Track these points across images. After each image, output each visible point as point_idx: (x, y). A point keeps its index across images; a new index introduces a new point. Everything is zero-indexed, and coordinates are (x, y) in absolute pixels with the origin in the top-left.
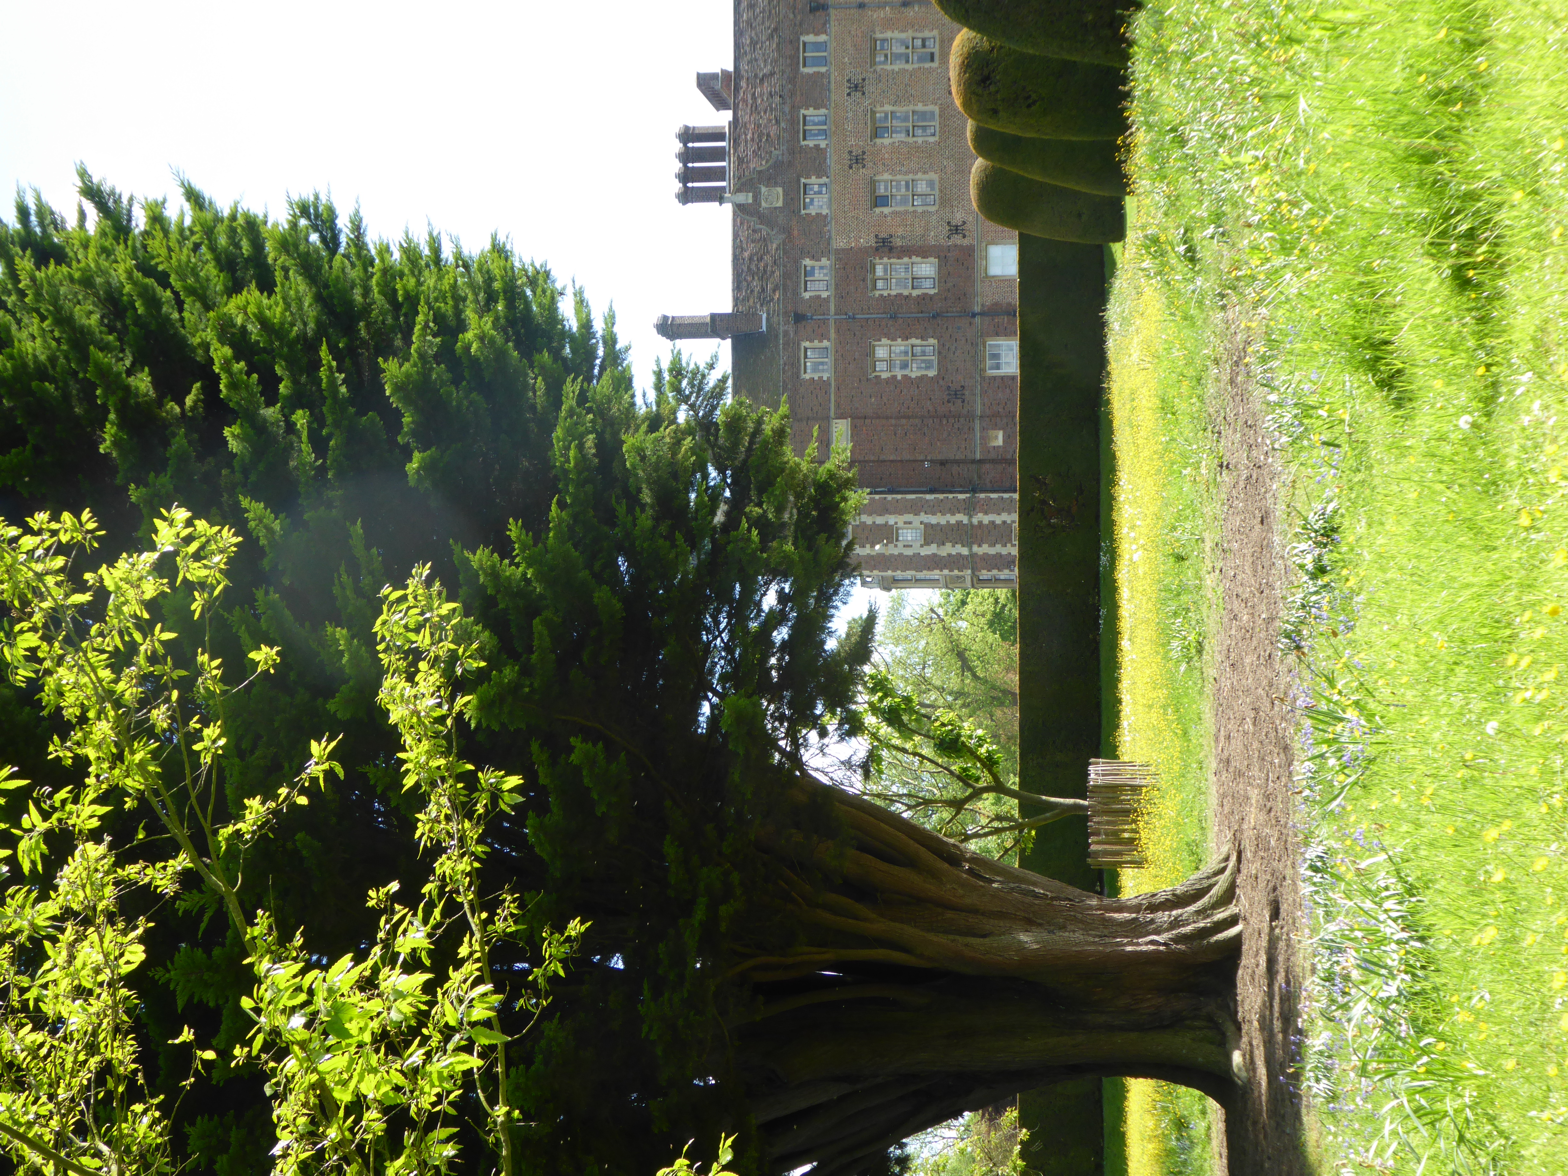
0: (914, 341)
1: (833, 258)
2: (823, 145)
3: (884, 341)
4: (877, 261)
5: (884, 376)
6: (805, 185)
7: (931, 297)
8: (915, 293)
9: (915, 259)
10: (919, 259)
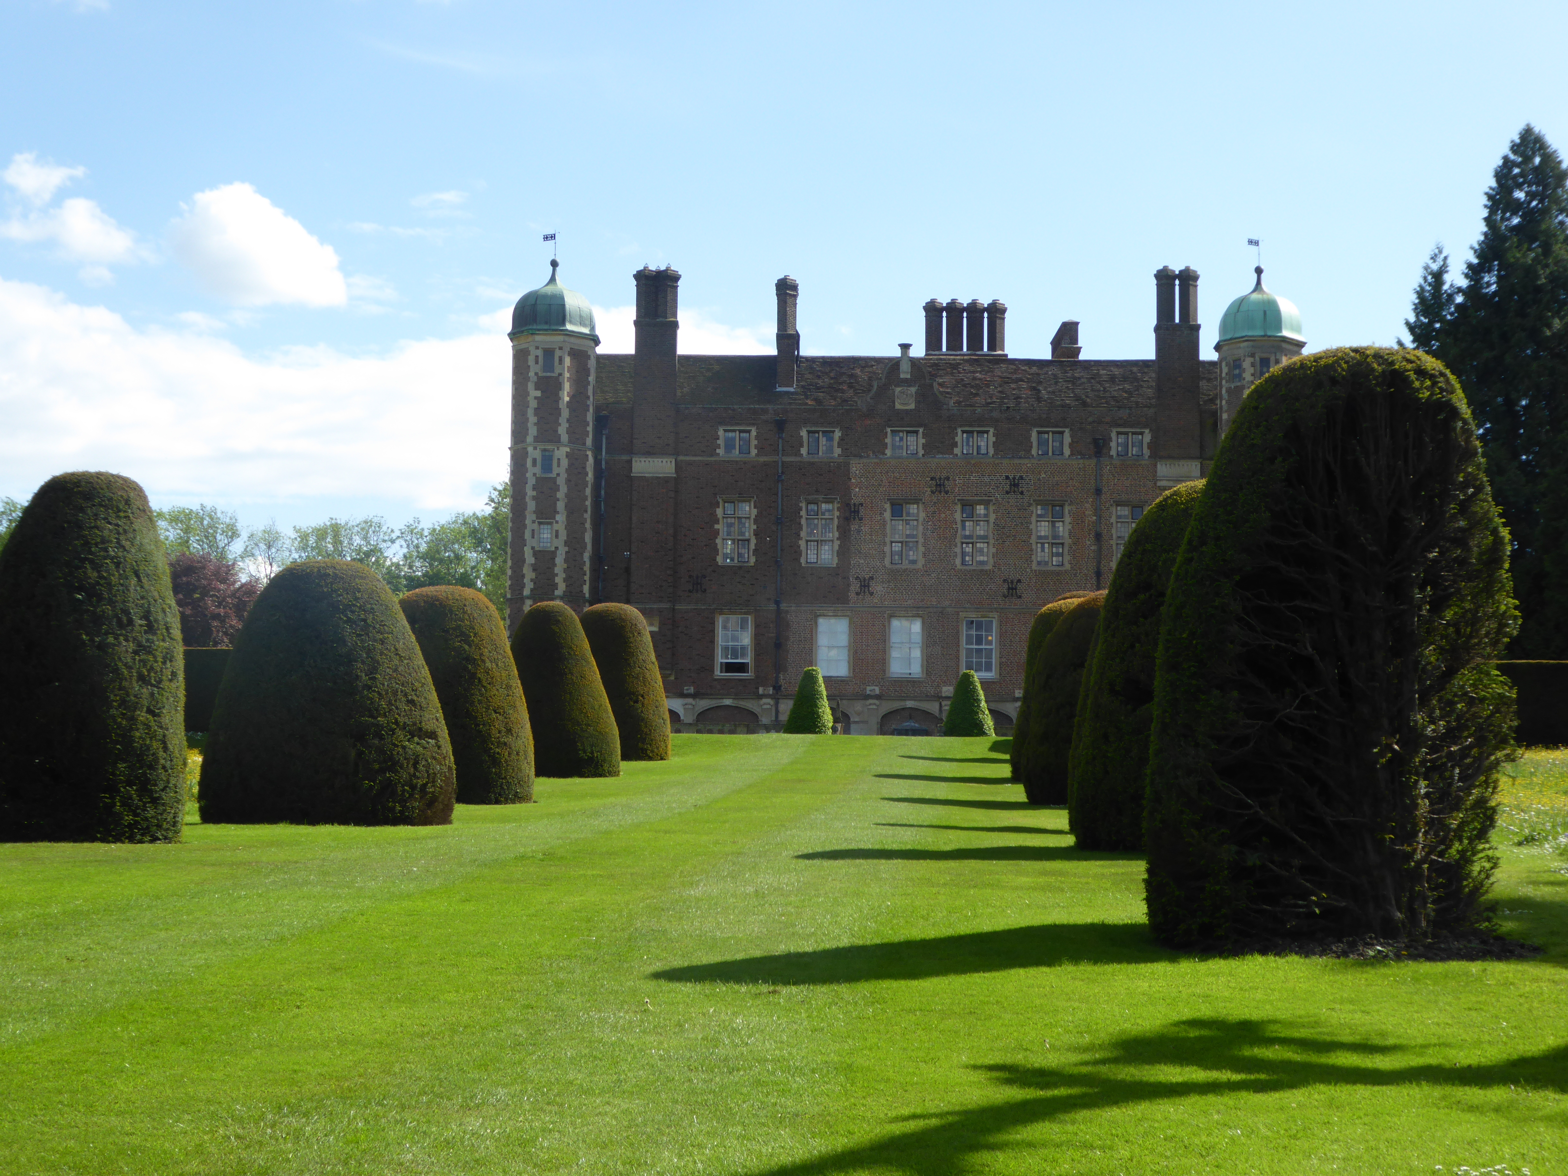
0: (753, 541)
1: (841, 460)
2: (957, 451)
3: (755, 512)
4: (836, 505)
5: (719, 512)
6: (916, 432)
7: (797, 560)
8: (802, 543)
9: (837, 543)
10: (836, 547)
